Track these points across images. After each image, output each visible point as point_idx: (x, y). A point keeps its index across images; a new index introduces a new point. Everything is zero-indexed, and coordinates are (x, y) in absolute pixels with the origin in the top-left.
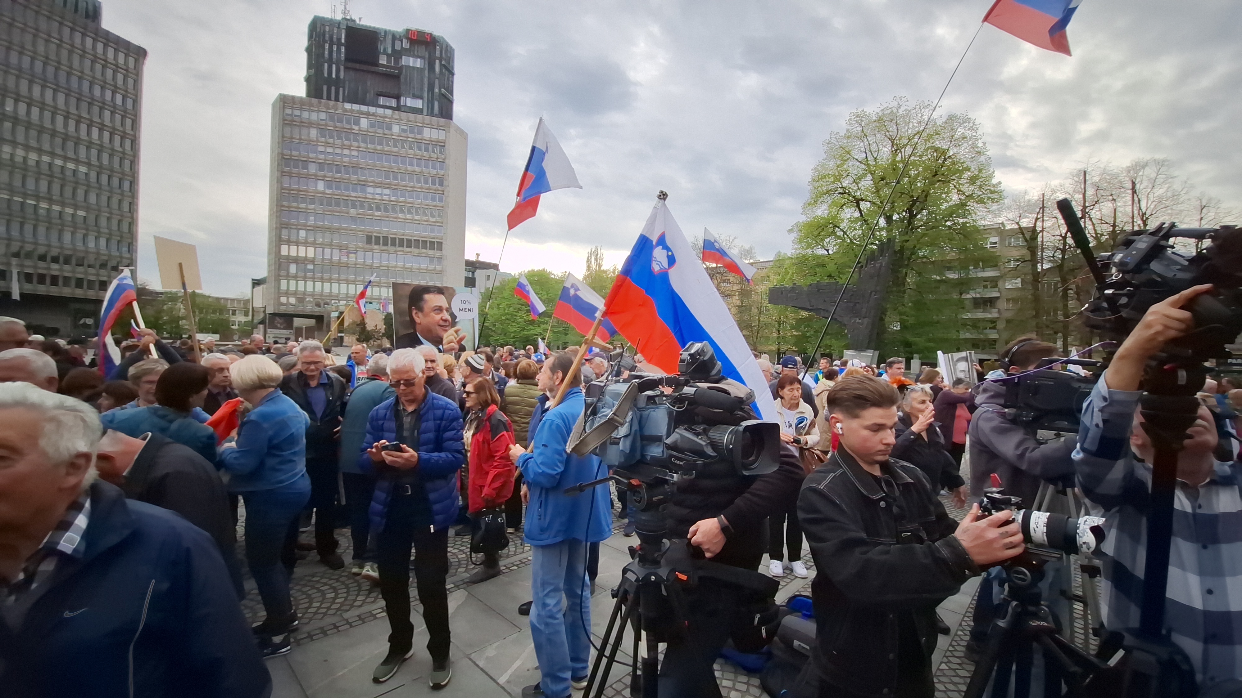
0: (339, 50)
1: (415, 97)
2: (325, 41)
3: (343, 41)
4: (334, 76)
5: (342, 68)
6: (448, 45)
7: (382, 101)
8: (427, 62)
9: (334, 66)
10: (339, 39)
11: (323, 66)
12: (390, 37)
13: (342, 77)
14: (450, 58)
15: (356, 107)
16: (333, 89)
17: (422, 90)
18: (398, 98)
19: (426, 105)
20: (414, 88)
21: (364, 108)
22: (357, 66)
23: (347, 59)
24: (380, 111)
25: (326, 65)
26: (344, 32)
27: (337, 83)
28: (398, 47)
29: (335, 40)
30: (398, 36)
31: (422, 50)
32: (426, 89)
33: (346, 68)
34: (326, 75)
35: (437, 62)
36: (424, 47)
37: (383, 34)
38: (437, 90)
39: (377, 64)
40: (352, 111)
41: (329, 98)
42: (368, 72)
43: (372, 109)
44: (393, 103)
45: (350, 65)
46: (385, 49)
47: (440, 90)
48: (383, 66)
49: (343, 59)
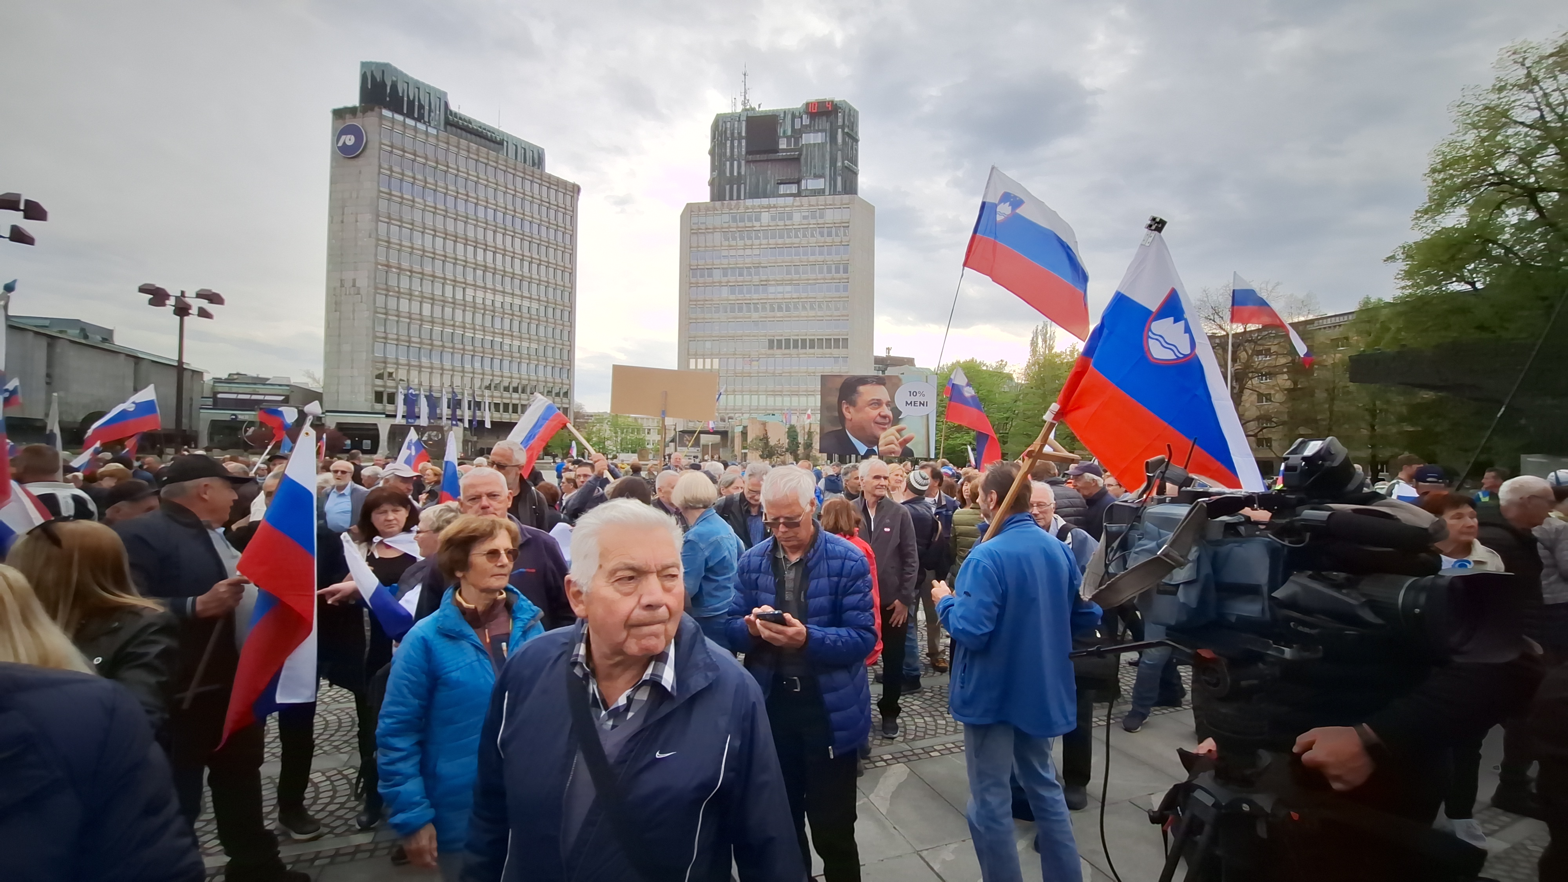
0: (740, 143)
1: (816, 176)
2: (726, 139)
3: (744, 134)
4: (735, 174)
5: (743, 163)
6: (851, 109)
7: (782, 189)
8: (828, 134)
9: (735, 163)
10: (740, 133)
11: (725, 165)
12: (790, 116)
13: (743, 173)
14: (853, 123)
15: (757, 202)
16: (735, 186)
17: (823, 167)
18: (798, 182)
19: (828, 184)
20: (815, 168)
21: (765, 201)
22: (758, 157)
23: (748, 153)
24: (781, 201)
25: (728, 163)
26: (744, 124)
27: (739, 180)
28: (798, 126)
29: (736, 135)
30: (797, 114)
31: (824, 123)
32: (828, 166)
33: (748, 162)
34: (728, 175)
35: (840, 130)
36: (824, 118)
37: (782, 115)
38: (839, 164)
39: (776, 151)
40: (753, 207)
41: (731, 199)
42: (767, 161)
43: (773, 201)
44: (794, 189)
45: (750, 157)
46: (784, 132)
47: (843, 163)
48: (784, 150)
49: (744, 153)
